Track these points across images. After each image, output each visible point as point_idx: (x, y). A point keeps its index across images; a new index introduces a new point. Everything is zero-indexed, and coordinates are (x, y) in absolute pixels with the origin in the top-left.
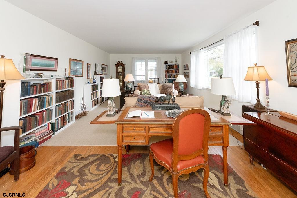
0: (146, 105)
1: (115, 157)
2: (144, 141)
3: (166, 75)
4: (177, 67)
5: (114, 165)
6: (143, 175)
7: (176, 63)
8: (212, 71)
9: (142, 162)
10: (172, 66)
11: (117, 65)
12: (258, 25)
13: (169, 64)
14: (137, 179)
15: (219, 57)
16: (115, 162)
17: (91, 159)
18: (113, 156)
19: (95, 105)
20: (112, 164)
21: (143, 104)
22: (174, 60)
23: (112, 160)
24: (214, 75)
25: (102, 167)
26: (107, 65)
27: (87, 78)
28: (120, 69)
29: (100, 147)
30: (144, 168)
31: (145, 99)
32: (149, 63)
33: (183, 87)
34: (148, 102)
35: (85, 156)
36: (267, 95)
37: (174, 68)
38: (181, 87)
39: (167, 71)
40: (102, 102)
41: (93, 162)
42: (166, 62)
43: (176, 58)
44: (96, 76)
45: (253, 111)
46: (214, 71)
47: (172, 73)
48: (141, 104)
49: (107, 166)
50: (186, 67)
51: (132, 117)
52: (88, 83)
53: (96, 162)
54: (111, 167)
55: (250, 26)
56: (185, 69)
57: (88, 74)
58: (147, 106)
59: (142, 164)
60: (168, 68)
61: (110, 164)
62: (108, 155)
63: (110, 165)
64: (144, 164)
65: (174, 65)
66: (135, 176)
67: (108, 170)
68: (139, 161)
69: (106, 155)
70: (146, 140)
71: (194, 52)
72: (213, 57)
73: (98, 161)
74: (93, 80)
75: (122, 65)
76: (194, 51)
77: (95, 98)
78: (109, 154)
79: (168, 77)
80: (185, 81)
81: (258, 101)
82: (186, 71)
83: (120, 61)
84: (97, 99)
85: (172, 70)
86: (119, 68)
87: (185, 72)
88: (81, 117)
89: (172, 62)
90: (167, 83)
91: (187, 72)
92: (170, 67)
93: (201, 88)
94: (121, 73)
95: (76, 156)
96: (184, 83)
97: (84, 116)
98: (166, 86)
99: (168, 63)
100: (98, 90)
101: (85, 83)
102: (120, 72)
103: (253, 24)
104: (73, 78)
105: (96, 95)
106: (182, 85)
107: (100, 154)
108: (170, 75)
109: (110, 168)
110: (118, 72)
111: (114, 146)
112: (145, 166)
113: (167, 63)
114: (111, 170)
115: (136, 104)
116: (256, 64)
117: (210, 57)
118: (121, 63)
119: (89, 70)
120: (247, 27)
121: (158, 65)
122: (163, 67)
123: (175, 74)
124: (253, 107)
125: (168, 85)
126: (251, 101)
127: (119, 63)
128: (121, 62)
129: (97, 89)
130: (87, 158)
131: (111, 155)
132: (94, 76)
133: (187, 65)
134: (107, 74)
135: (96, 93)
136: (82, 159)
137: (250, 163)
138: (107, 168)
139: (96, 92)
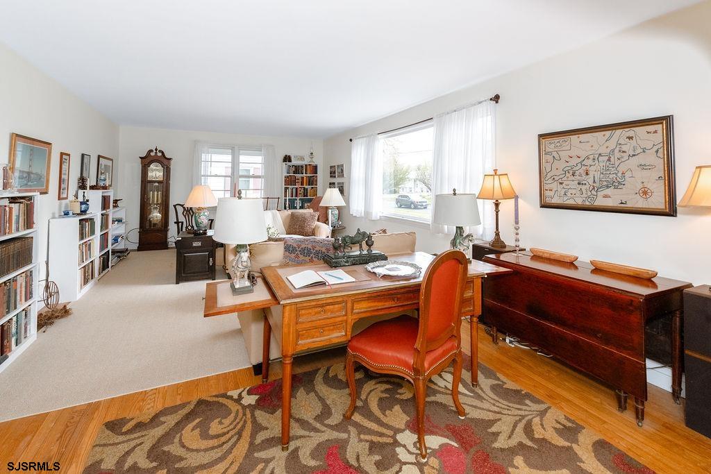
0: (307, 259)
1: (236, 397)
2: (344, 334)
3: (286, 189)
4: (315, 169)
5: (244, 414)
6: (326, 412)
7: (313, 161)
9: (311, 388)
10: (302, 167)
11: (147, 161)
12: (497, 102)
13: (295, 162)
14: (318, 425)
16: (244, 407)
17: (171, 420)
18: (231, 398)
19: (86, 281)
20: (240, 415)
21: (302, 257)
22: (306, 154)
23: (234, 407)
25: (215, 428)
26: (112, 160)
27: (60, 199)
28: (156, 172)
29: (178, 386)
30: (321, 399)
31: (303, 246)
32: (243, 158)
33: (338, 216)
34: (312, 251)
35: (146, 418)
36: (517, 222)
37: (306, 173)
38: (333, 216)
39: (289, 181)
40: (104, 273)
41: (180, 425)
42: (287, 159)
43: (312, 148)
44: (86, 191)
45: (491, 252)
47: (302, 184)
48: (297, 256)
49: (227, 421)
50: (338, 170)
51: (307, 286)
52: (66, 214)
53: (189, 423)
54: (241, 420)
55: (486, 101)
57: (63, 186)
58: (311, 261)
59: (313, 394)
60: (291, 171)
61: (233, 415)
62: (216, 399)
63: (235, 419)
64: (316, 392)
65: (306, 165)
66: (311, 421)
67: (236, 430)
68: (302, 390)
69: (209, 399)
70: (346, 331)
71: (360, 138)
73: (194, 420)
74: (82, 203)
75: (163, 160)
76: (360, 136)
77: (86, 260)
78: (216, 396)
79: (292, 193)
80: (343, 203)
81: (497, 234)
82: (338, 180)
83: (156, 150)
84: (92, 262)
85: (302, 178)
86: (153, 170)
87: (334, 183)
88: (51, 323)
89: (302, 158)
90: (298, 207)
91: (339, 183)
92: (297, 169)
93: (378, 218)
94: (157, 184)
95: (113, 426)
96: (339, 208)
97: (62, 317)
98: (299, 215)
99: (292, 159)
101: (54, 214)
102: (155, 182)
103: (491, 99)
105: (90, 249)
106: (336, 212)
107: (189, 403)
108: (297, 189)
109: (238, 423)
110: (149, 179)
111: (217, 375)
112: (321, 395)
113: (290, 161)
114: (244, 426)
115: (285, 257)
116: (495, 171)
118: (160, 154)
119: (65, 174)
120: (480, 103)
121: (267, 164)
122: (282, 171)
123: (309, 187)
124: (488, 246)
125: (303, 214)
126: (482, 235)
127: (152, 154)
128: (161, 151)
129: (92, 232)
130: (155, 420)
131: (225, 396)
132: (81, 192)
133: (341, 167)
135: (90, 245)
136: (140, 426)
137: (491, 343)
138: (232, 427)
139: (89, 242)
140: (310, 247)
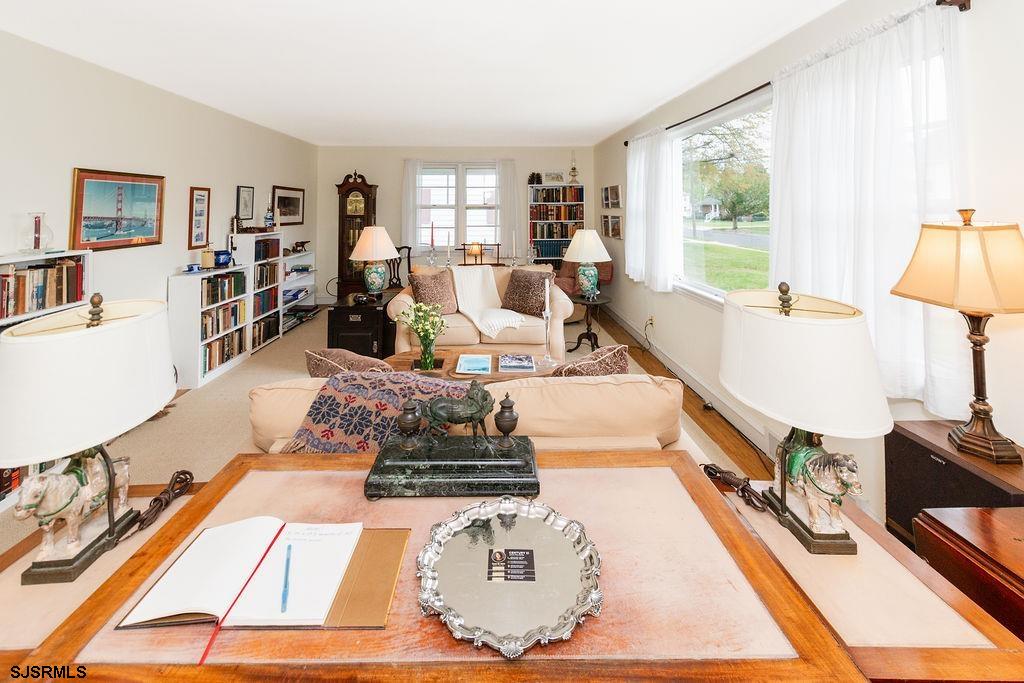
0: (353, 441)
3: (533, 227)
4: (579, 193)
7: (576, 181)
8: (707, 201)
10: (558, 191)
11: (346, 188)
12: (966, 5)
13: (547, 183)
15: (732, 155)
19: (225, 357)
22: (565, 170)
24: (714, 214)
26: (303, 190)
27: (190, 247)
28: (356, 204)
31: (359, 401)
33: (594, 280)
34: (373, 418)
37: (564, 201)
38: (588, 281)
39: (537, 213)
40: (269, 341)
42: (535, 179)
43: (574, 160)
44: (235, 235)
46: (712, 201)
47: (558, 218)
48: (330, 432)
50: (612, 196)
52: (191, 269)
55: (920, 10)
56: (607, 205)
57: (195, 232)
60: (541, 198)
65: (564, 188)
71: (637, 140)
72: (710, 153)
74: (220, 253)
75: (365, 188)
76: (639, 136)
77: (225, 329)
79: (543, 232)
80: (605, 257)
82: (611, 212)
83: (355, 174)
84: (240, 330)
85: (559, 208)
86: (353, 201)
87: (606, 217)
89: (559, 177)
91: (613, 217)
92: (550, 195)
93: (670, 289)
94: (359, 220)
96: (599, 265)
98: (525, 276)
99: (544, 179)
100: (243, 291)
101: (176, 270)
102: (356, 217)
103: (940, 2)
104: (78, 259)
105: (234, 314)
106: (593, 271)
108: (550, 225)
110: (349, 213)
113: (539, 181)
115: (299, 434)
117: (698, 156)
118: (359, 180)
119: (201, 215)
120: (902, 19)
121: (504, 186)
122: (525, 197)
123: (571, 223)
125: (531, 274)
127: (351, 180)
128: (361, 177)
129: (239, 291)
132: (229, 237)
133: (615, 190)
134: (302, 223)
135: (234, 308)
139: (233, 305)
140: (371, 406)
